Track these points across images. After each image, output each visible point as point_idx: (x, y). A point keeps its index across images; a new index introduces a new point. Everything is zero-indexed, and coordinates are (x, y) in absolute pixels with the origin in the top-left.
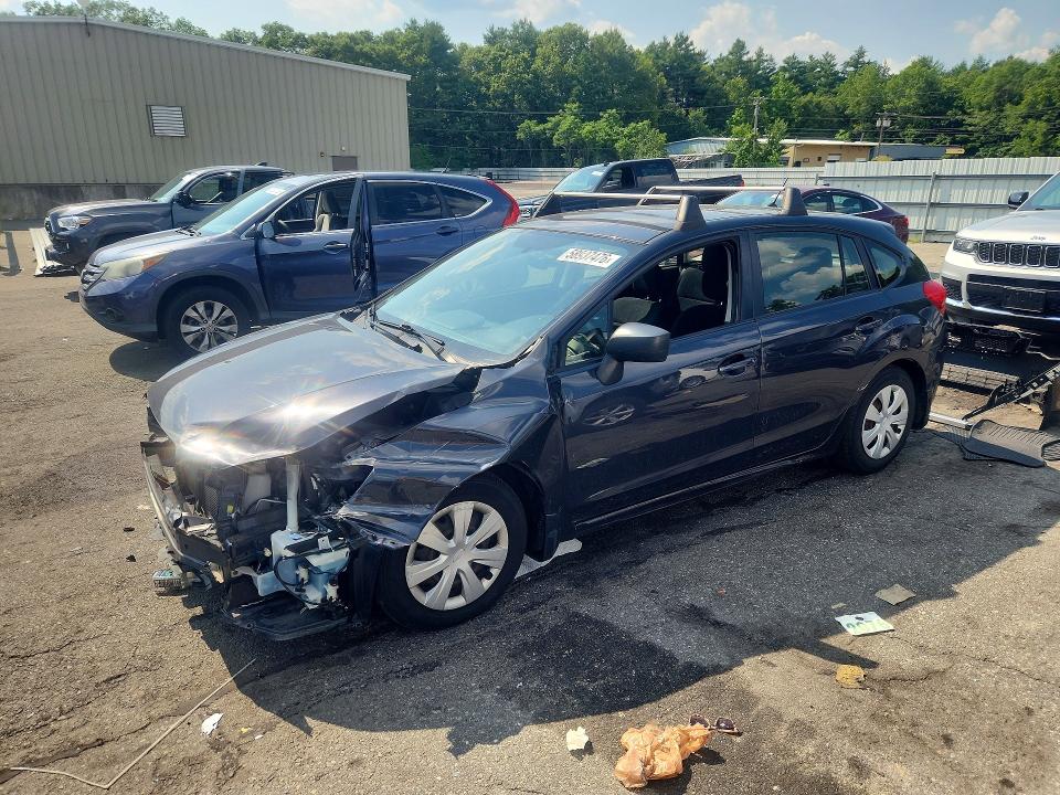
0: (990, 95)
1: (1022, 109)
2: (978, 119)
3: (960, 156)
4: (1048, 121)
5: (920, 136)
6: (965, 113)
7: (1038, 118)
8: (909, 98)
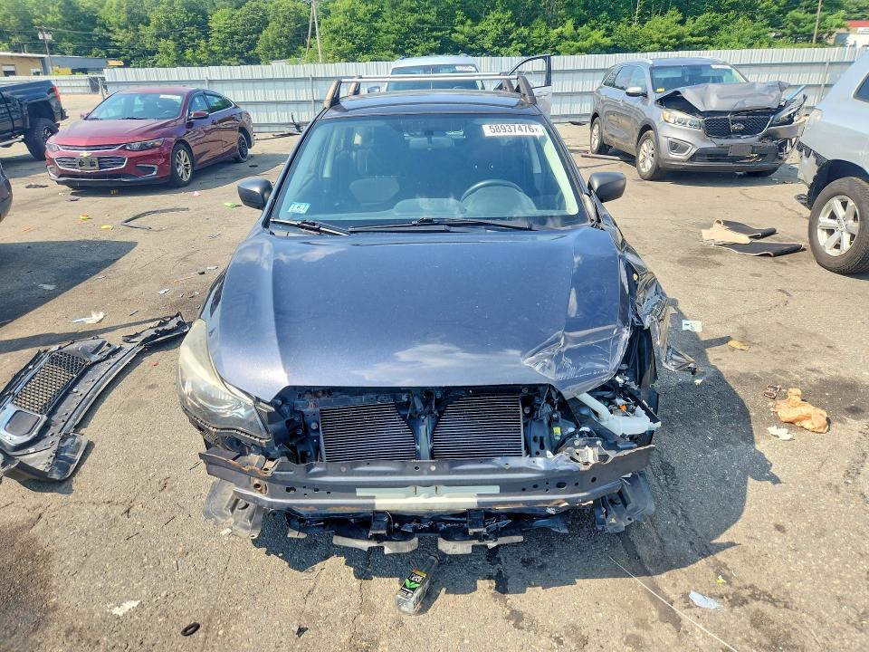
0: (124, 17)
1: (152, 29)
2: (121, 36)
3: (119, 67)
4: (174, 40)
5: (77, 48)
6: (109, 31)
7: (166, 37)
8: (54, 14)
